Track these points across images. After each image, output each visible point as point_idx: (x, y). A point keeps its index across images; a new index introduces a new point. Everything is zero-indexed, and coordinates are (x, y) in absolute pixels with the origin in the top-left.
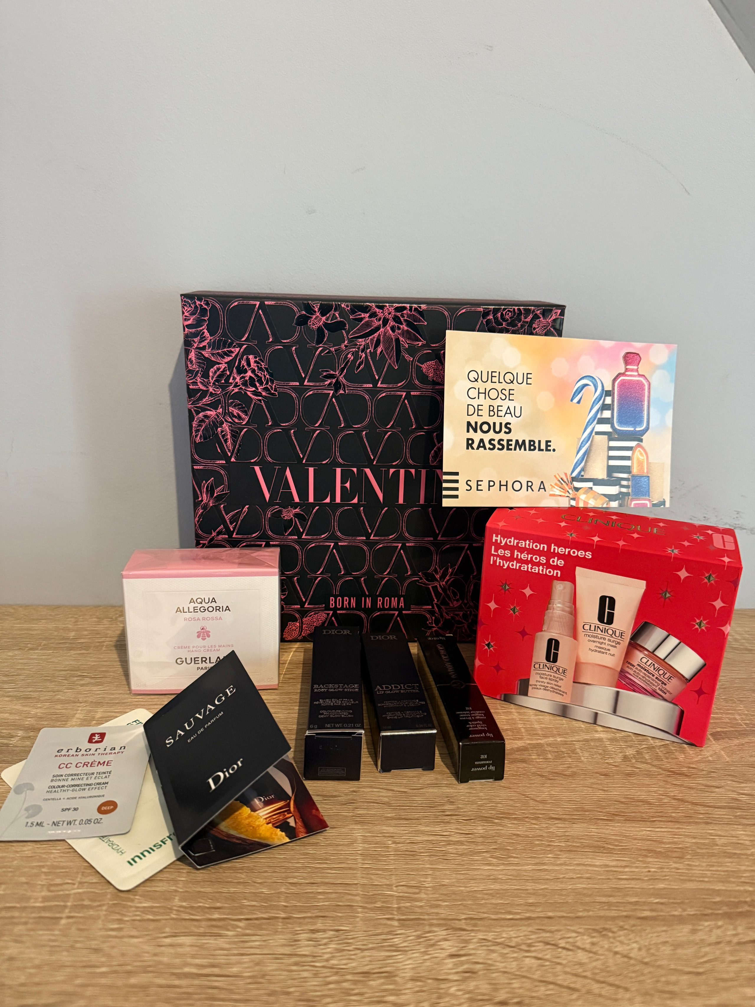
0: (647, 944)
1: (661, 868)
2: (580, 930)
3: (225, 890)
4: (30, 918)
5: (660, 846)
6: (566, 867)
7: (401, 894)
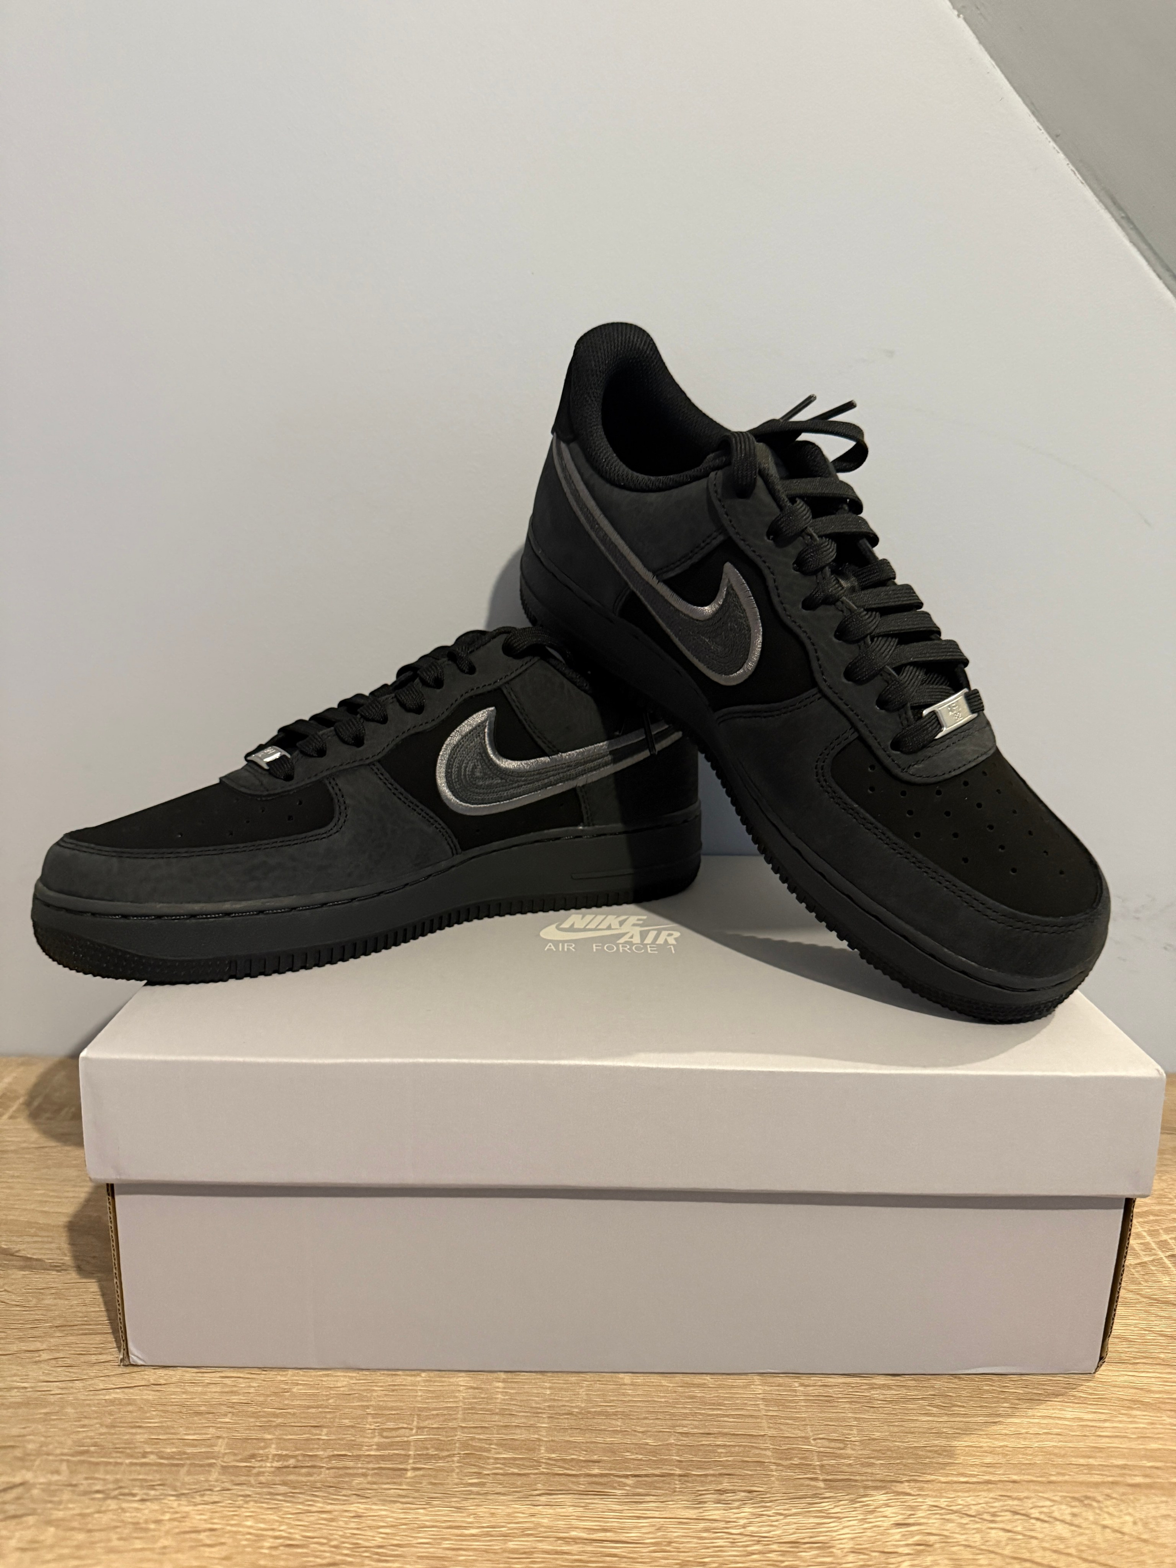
0: (1142, 1517)
1: (1152, 1424)
2: (1055, 1498)
3: (599, 1440)
4: (368, 1469)
5: (1147, 1395)
6: (1029, 1420)
7: (822, 1449)
